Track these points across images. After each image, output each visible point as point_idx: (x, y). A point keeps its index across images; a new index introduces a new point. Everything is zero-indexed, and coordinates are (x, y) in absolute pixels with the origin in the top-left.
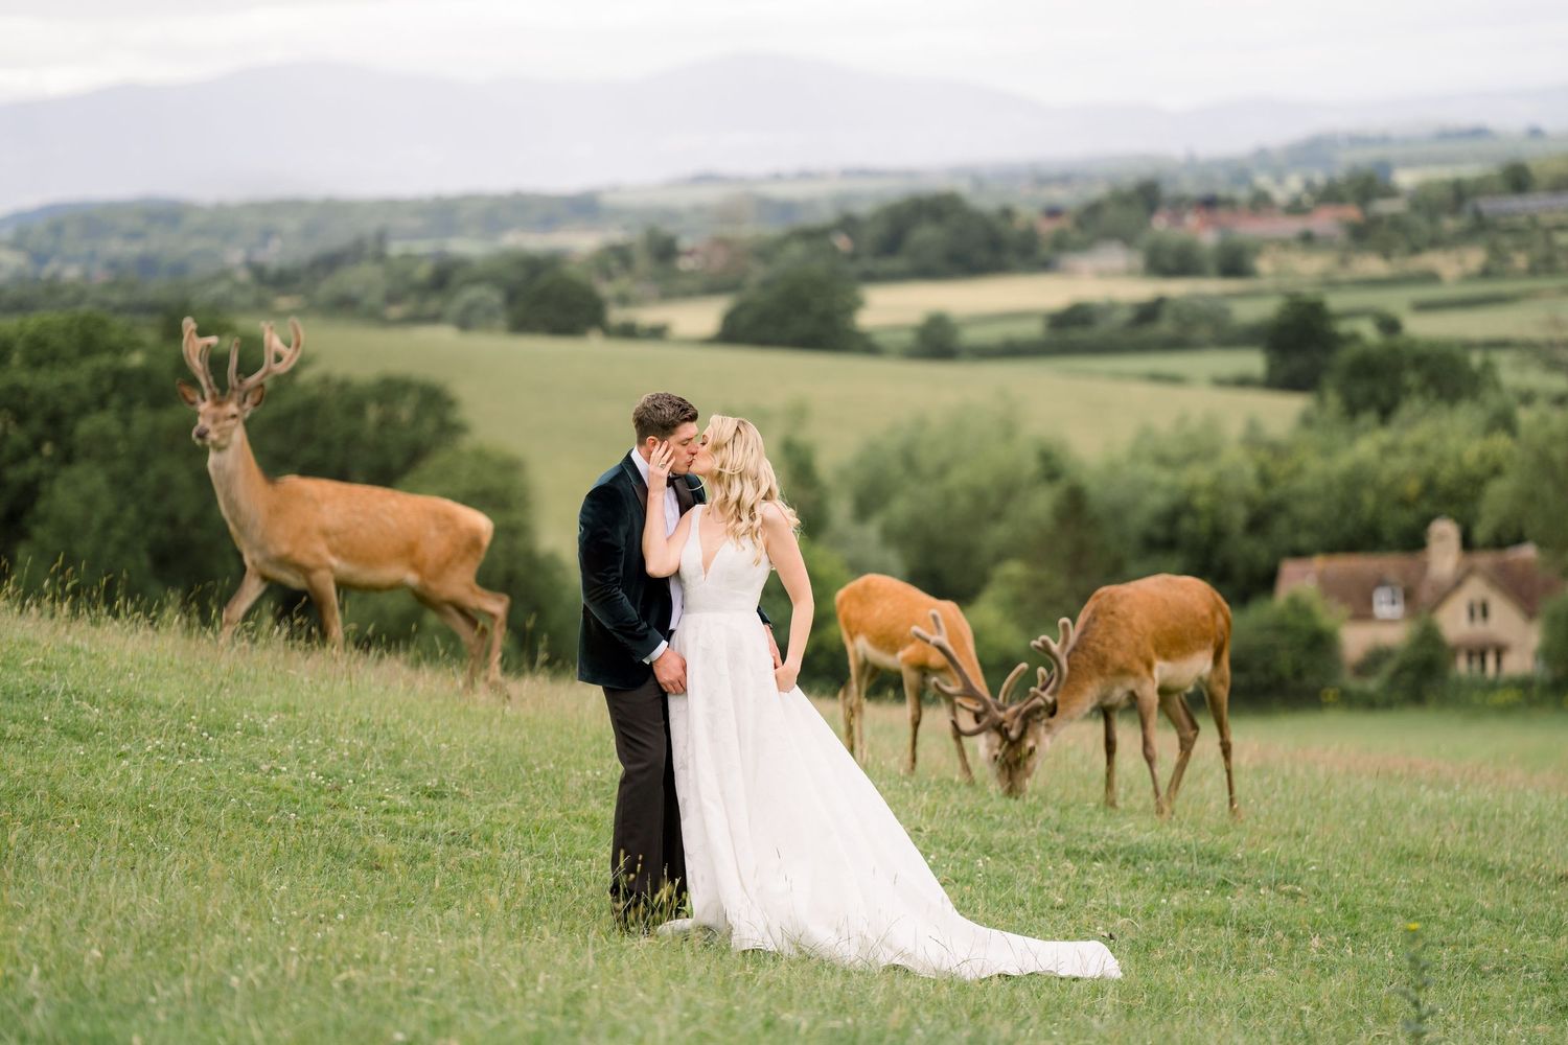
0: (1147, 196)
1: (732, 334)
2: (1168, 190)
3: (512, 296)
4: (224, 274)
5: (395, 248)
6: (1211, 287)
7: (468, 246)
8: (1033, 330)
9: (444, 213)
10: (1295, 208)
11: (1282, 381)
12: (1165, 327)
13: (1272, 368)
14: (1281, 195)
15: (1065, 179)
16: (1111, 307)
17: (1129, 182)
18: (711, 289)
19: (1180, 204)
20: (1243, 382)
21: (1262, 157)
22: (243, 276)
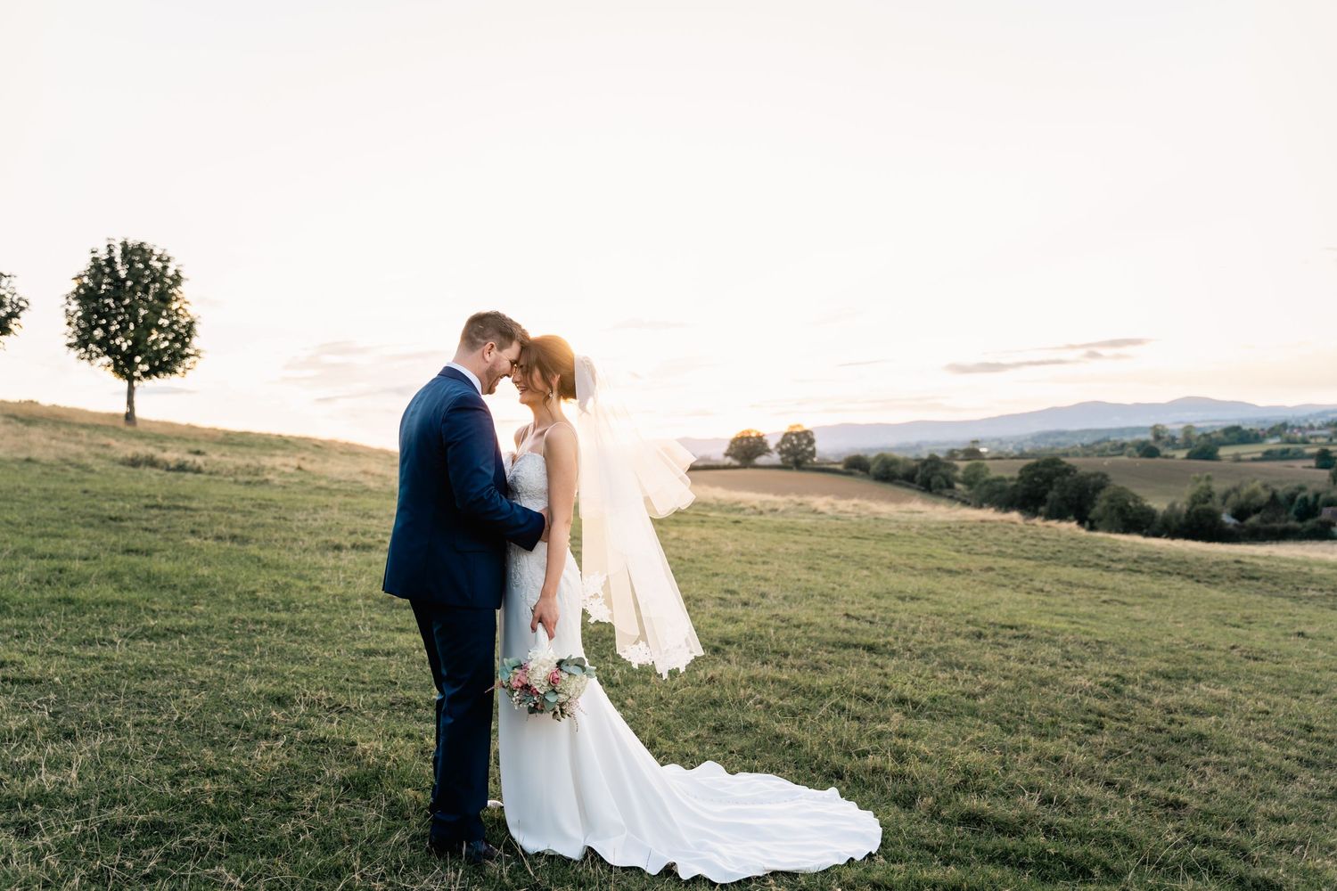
0: (1284, 426)
1: (1189, 457)
2: (1290, 424)
3: (1138, 450)
4: (1076, 446)
5: (1112, 439)
6: (1300, 446)
7: (1127, 439)
8: (1259, 455)
9: (1122, 431)
10: (1319, 428)
11: (1321, 466)
12: (1290, 454)
13: (1317, 464)
14: (1316, 425)
15: (1265, 422)
16: (1276, 451)
17: (1280, 422)
18: (1184, 448)
19: (1293, 427)
20: (1310, 467)
21: (1311, 415)
22: (1079, 446)
